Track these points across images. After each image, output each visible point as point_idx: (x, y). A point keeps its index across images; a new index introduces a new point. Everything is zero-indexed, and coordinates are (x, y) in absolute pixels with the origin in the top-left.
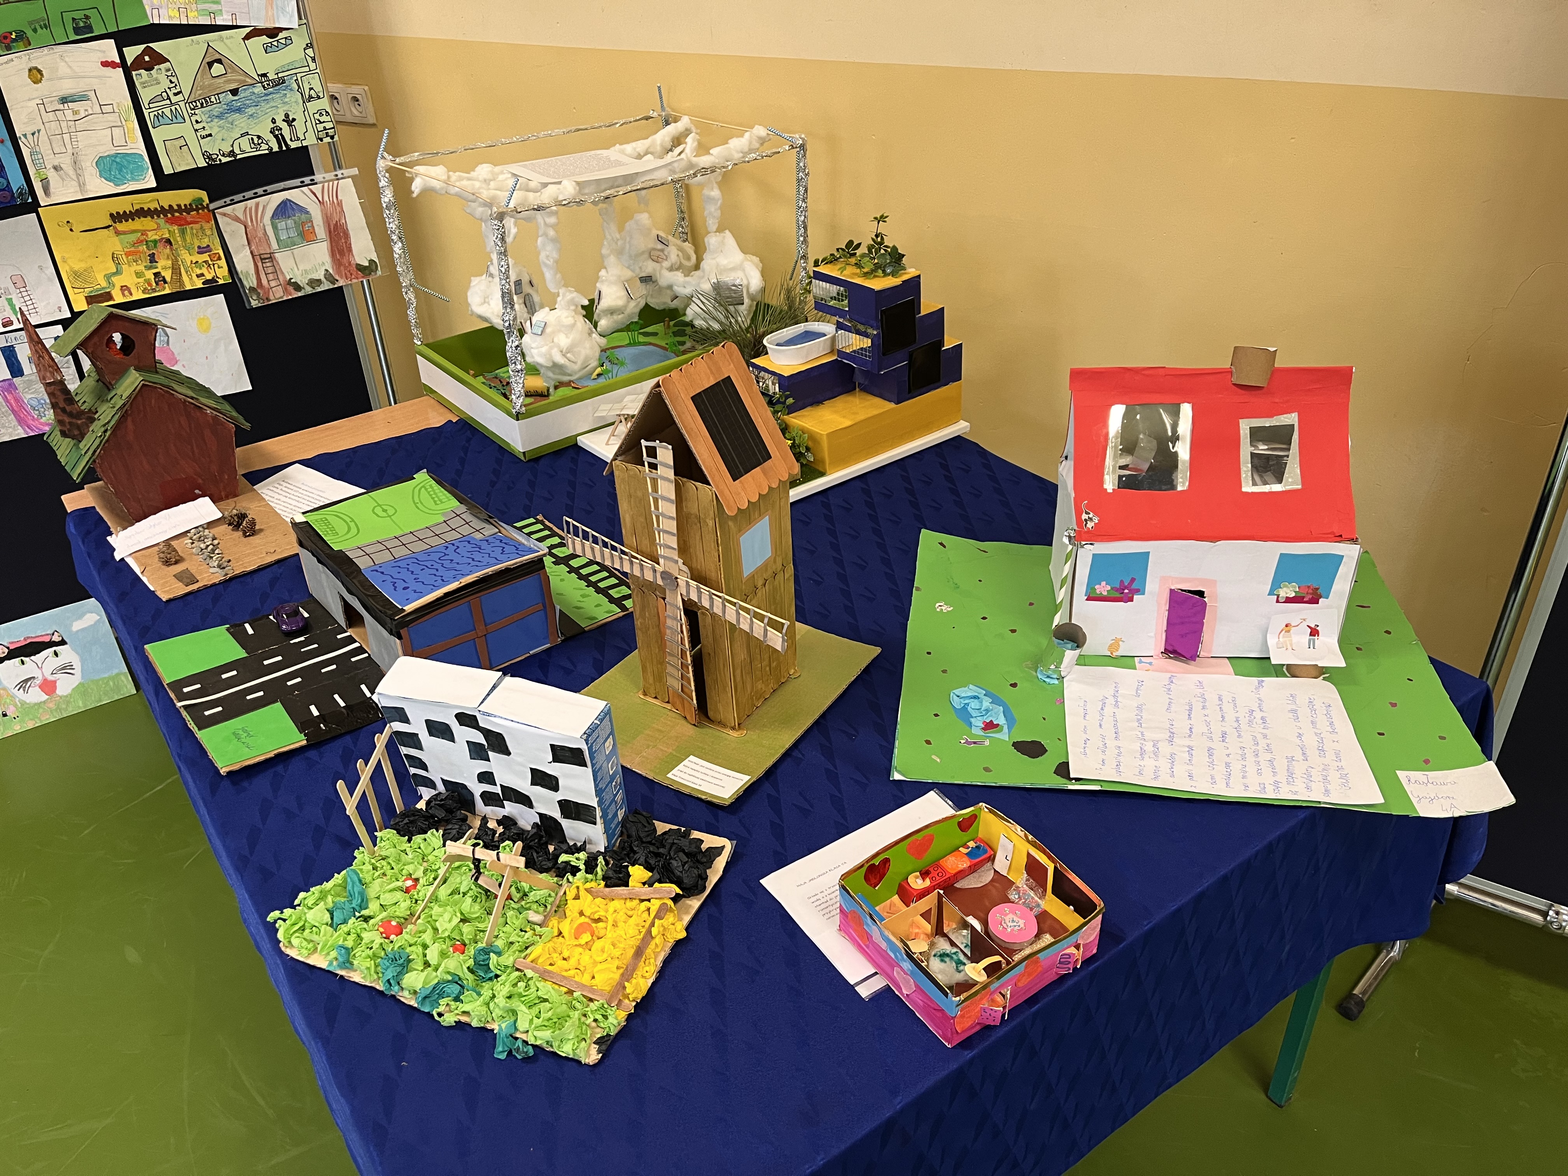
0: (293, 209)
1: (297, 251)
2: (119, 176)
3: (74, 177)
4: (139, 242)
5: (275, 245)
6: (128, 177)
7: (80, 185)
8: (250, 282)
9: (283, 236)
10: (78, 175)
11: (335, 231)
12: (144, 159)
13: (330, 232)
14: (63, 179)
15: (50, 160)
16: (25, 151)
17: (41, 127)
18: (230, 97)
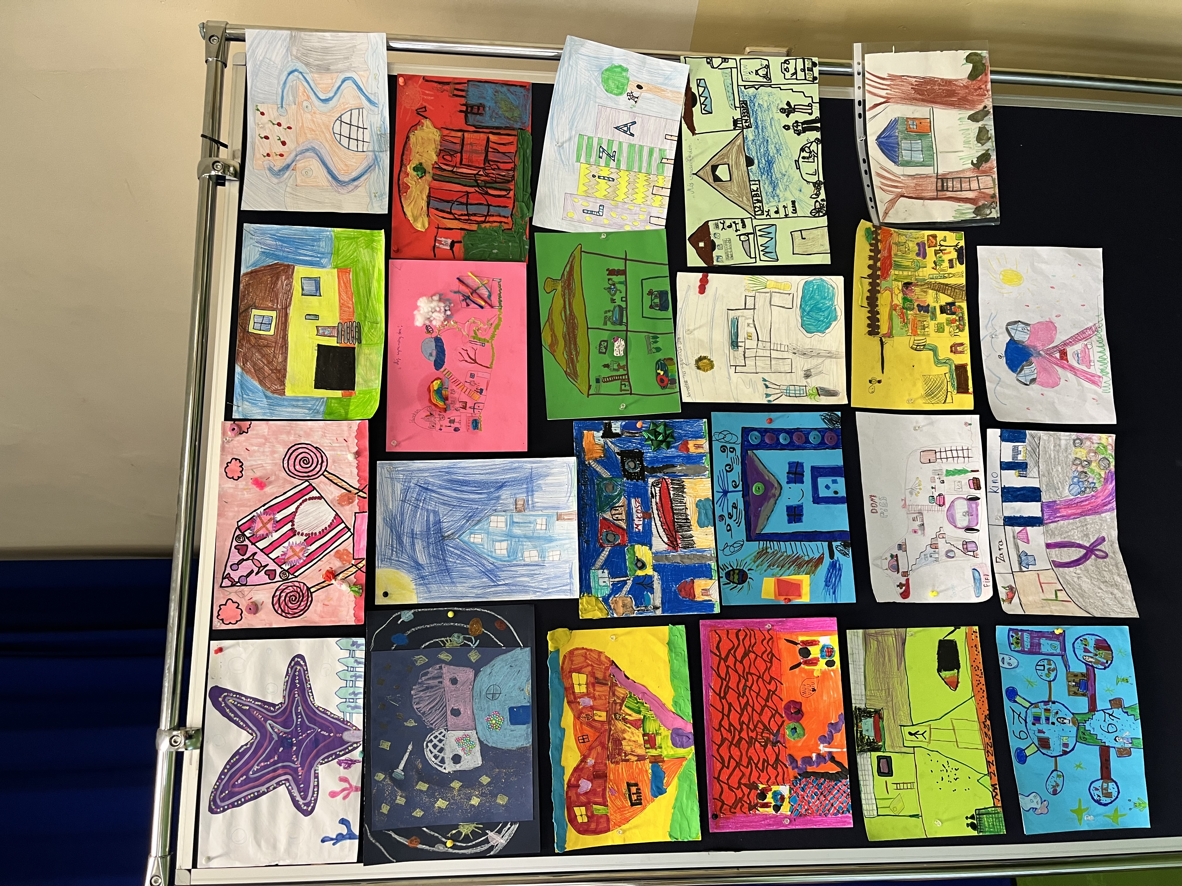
0: (889, 136)
1: (940, 145)
2: (826, 313)
3: (820, 360)
4: (903, 316)
5: (928, 170)
6: (828, 303)
7: (831, 357)
8: (967, 212)
9: (919, 157)
10: (818, 355)
11: (923, 95)
12: (811, 282)
13: (923, 100)
14: (821, 372)
15: (798, 379)
16: (785, 400)
17: (761, 375)
18: (754, 168)
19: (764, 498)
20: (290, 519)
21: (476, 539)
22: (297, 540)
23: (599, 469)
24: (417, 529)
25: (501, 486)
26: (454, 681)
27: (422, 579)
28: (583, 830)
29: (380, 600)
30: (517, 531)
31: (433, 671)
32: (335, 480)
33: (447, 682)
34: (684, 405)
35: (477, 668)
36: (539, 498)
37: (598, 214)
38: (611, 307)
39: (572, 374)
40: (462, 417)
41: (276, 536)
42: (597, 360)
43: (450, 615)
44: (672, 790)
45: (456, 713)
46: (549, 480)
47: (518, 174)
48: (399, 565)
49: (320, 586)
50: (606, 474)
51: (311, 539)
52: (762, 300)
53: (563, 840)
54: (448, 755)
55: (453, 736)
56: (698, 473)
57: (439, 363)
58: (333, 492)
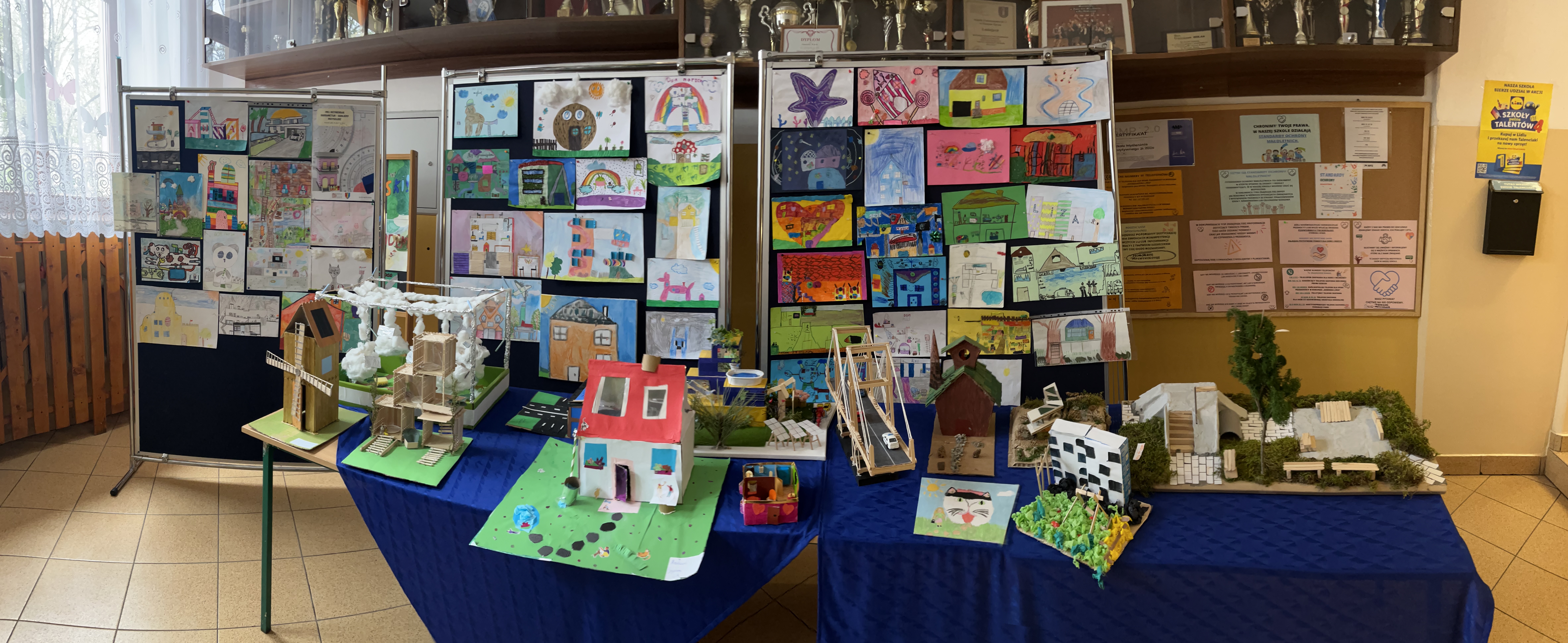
2: (987, 300)
3: (968, 297)
4: (990, 330)
5: (1063, 339)
6: (993, 301)
7: (969, 302)
8: (1040, 355)
10: (971, 297)
11: (1107, 336)
12: (1002, 295)
13: (1104, 336)
14: (963, 298)
15: (959, 289)
16: (950, 284)
17: (961, 275)
18: (1059, 272)
19: (909, 276)
20: (900, 95)
21: (891, 167)
22: (891, 98)
23: (920, 214)
24: (895, 144)
25: (913, 176)
26: (834, 160)
27: (874, 147)
28: (778, 208)
29: (867, 131)
30: (894, 182)
31: (838, 152)
32: (915, 112)
33: (834, 158)
34: (948, 246)
35: (839, 169)
36: (908, 190)
37: (1034, 210)
38: (991, 217)
39: (962, 202)
40: (942, 159)
41: (893, 90)
42: (967, 212)
43: (860, 158)
44: (791, 240)
45: (822, 161)
46: (916, 194)
47: (1052, 177)
48: (880, 138)
49: (873, 109)
50: (918, 216)
51: (892, 103)
52: (995, 276)
53: (775, 201)
54: (807, 159)
55: (813, 161)
56: (919, 252)
57: (965, 149)
58: (910, 111)
